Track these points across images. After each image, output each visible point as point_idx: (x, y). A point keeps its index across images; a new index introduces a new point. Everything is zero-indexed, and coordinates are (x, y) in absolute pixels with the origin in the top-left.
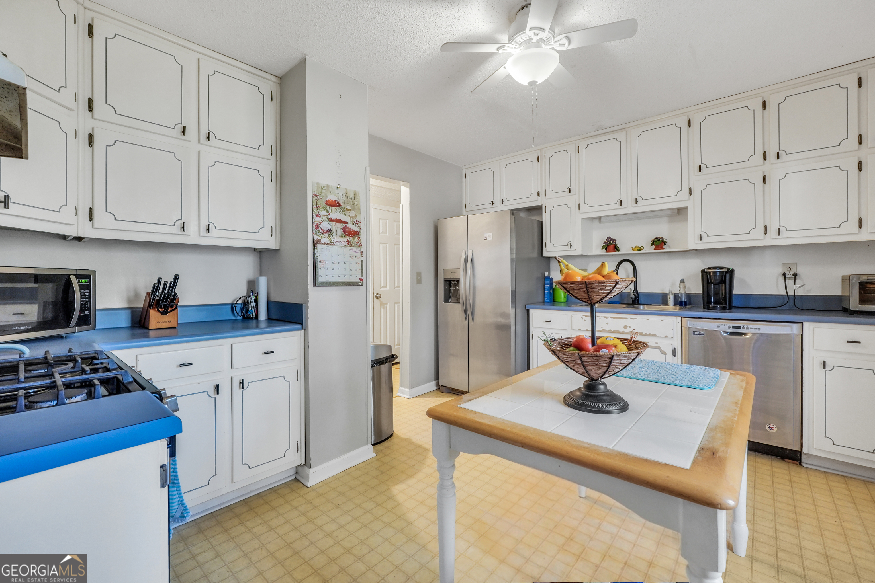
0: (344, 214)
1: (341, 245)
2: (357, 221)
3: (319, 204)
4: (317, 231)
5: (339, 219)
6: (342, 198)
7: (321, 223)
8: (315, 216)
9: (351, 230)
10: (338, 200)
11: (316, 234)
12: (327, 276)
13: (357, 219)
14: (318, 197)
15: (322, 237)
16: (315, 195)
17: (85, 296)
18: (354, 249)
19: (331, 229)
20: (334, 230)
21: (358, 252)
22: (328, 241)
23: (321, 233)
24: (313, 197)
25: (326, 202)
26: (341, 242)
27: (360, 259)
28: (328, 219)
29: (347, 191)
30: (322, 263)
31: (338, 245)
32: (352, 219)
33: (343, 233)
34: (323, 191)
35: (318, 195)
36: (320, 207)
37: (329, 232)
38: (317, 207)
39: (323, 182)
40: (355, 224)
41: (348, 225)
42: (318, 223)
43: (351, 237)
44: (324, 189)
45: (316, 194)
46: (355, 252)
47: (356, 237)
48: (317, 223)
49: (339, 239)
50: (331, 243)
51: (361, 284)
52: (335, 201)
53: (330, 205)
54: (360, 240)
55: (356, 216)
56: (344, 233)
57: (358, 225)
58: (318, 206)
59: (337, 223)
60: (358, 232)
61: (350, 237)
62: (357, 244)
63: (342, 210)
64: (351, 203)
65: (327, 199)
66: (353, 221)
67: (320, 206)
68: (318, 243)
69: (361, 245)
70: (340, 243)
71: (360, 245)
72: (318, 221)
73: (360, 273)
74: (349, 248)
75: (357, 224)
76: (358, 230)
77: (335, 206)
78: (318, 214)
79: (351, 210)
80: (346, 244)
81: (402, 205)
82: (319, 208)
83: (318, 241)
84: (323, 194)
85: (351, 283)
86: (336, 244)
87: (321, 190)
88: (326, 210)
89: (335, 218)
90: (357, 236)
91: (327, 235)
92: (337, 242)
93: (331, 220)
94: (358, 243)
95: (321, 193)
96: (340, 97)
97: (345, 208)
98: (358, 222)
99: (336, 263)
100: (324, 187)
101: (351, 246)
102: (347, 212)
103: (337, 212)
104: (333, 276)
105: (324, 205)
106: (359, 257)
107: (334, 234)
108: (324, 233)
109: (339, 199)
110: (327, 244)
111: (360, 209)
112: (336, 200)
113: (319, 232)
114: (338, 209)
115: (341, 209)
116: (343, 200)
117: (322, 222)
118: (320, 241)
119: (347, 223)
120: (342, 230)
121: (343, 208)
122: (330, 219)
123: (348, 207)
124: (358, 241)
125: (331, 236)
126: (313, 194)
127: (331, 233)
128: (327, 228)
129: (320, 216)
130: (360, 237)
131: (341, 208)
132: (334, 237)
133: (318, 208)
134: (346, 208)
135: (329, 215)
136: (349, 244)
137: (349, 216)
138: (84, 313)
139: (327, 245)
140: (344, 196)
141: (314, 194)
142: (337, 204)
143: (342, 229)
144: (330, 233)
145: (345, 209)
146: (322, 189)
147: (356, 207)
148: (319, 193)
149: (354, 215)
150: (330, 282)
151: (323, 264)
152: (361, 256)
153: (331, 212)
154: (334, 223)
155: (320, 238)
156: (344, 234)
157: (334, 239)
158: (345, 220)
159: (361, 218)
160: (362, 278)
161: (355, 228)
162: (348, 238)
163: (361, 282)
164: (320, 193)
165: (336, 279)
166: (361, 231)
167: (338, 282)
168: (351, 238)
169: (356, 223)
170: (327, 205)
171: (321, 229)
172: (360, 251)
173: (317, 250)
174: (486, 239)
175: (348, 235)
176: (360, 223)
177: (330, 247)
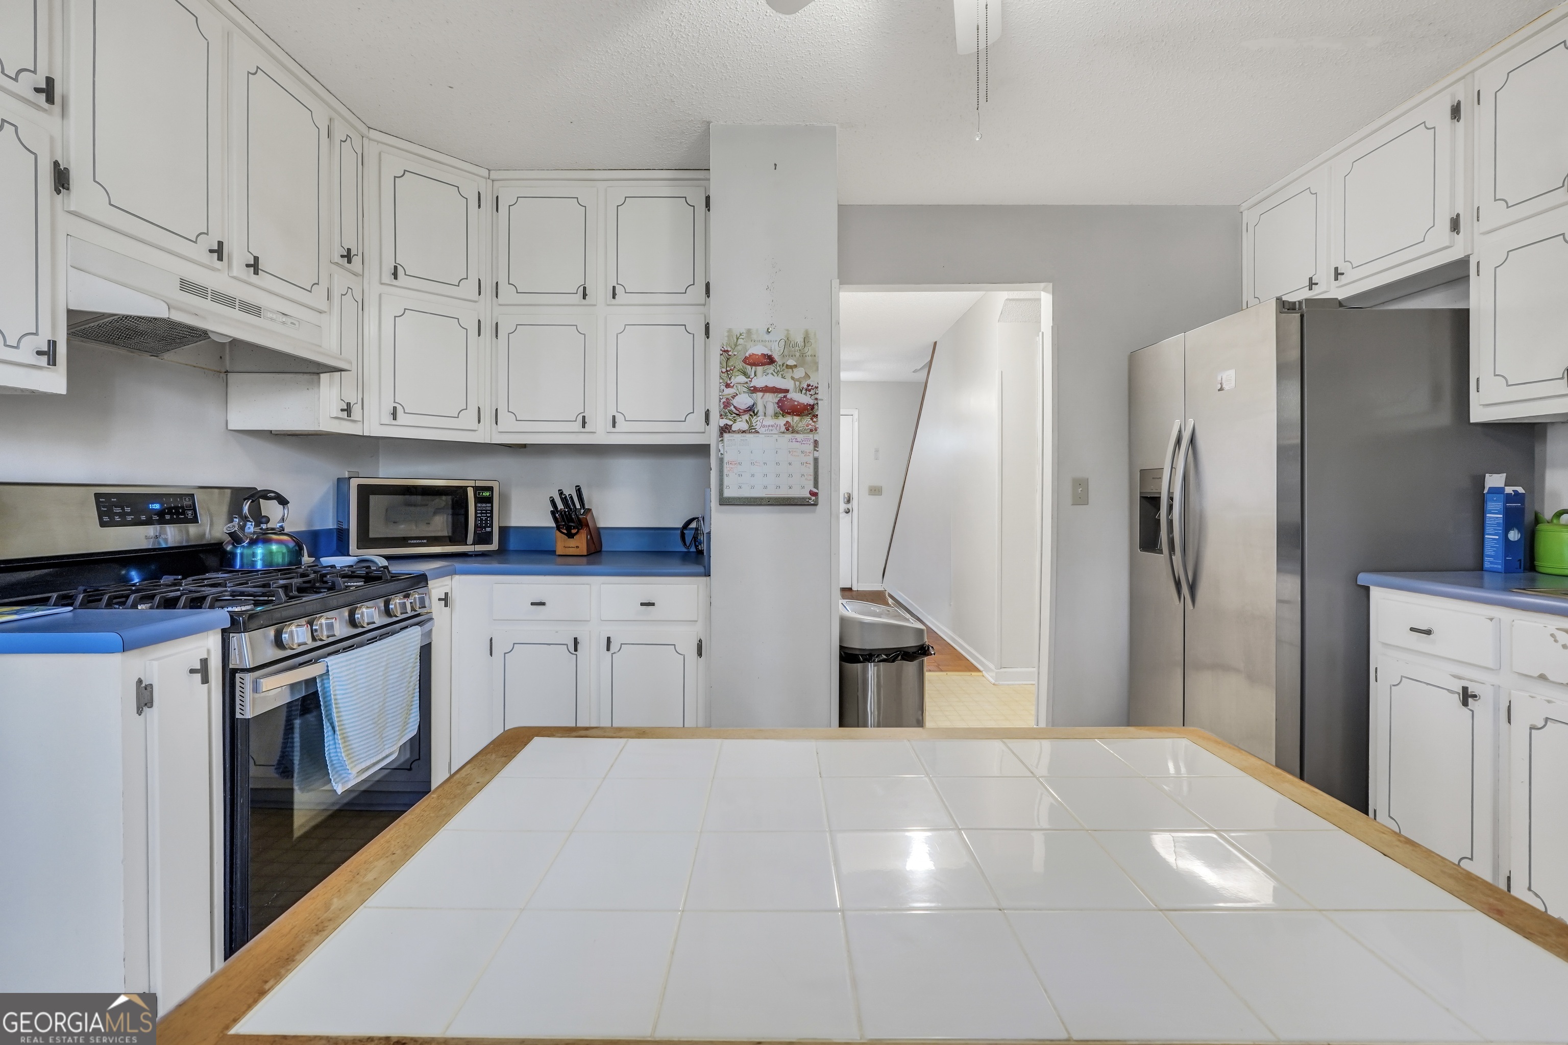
0: (782, 375)
1: (771, 432)
2: (809, 385)
3: (730, 365)
4: (727, 412)
5: (770, 385)
6: (777, 348)
7: (733, 397)
8: (723, 387)
9: (796, 403)
10: (770, 353)
11: (725, 416)
12: (740, 487)
13: (809, 382)
14: (730, 353)
15: (735, 420)
16: (724, 351)
17: (486, 511)
18: (799, 437)
19: (754, 405)
20: (760, 408)
21: (808, 442)
22: (745, 426)
23: (735, 413)
24: (721, 355)
25: (746, 361)
26: (772, 426)
27: (811, 455)
28: (749, 388)
29: (788, 334)
30: (731, 466)
31: (767, 432)
32: (797, 383)
33: (778, 409)
34: (740, 341)
35: (729, 349)
36: (733, 371)
37: (750, 410)
38: (727, 371)
39: (739, 327)
40: (804, 391)
41: (789, 396)
42: (729, 397)
43: (797, 415)
44: (741, 338)
45: (726, 349)
46: (801, 442)
47: (807, 415)
48: (727, 397)
49: (769, 421)
50: (752, 430)
51: (812, 503)
52: (764, 355)
53: (753, 364)
54: (815, 420)
55: (807, 376)
56: (782, 410)
57: (812, 392)
58: (728, 369)
59: (767, 394)
60: (810, 405)
61: (795, 415)
62: (807, 428)
63: (778, 368)
64: (798, 354)
65: (747, 355)
66: (800, 386)
67: (733, 368)
68: (726, 432)
69: (816, 430)
70: (771, 428)
71: (814, 430)
72: (729, 394)
73: (812, 483)
74: (789, 436)
75: (810, 391)
76: (811, 402)
77: (763, 364)
78: (729, 382)
79: (795, 366)
80: (783, 429)
81: (1043, 333)
82: (731, 372)
83: (726, 428)
84: (739, 348)
85: (791, 500)
86: (762, 430)
87: (735, 341)
88: (745, 374)
89: (763, 385)
90: (810, 414)
91: (746, 417)
92: (764, 426)
93: (755, 390)
94: (810, 426)
95: (736, 345)
96: (775, 169)
97: (783, 365)
98: (812, 386)
99: (758, 464)
100: (741, 335)
101: (792, 433)
102: (787, 372)
103: (768, 374)
104: (753, 487)
105: (740, 365)
106: (810, 453)
107: (761, 413)
108: (742, 414)
109: (771, 350)
110: (744, 432)
111: (816, 364)
112: (766, 353)
113: (731, 412)
114: (771, 368)
115: (776, 369)
116: (779, 351)
117: (737, 395)
118: (731, 428)
119: (787, 391)
120: (776, 405)
121: (779, 366)
122: (752, 388)
123: (791, 362)
124: (811, 422)
125: (755, 417)
126: (721, 350)
127: (754, 412)
128: (746, 404)
129: (732, 385)
130: (816, 414)
131: (776, 366)
132: (759, 419)
133: (729, 373)
134: (785, 365)
135: (751, 381)
136: (788, 430)
137: (793, 378)
138: (485, 530)
139: (744, 434)
140: (782, 343)
141: (723, 349)
142: (770, 360)
143: (777, 403)
144: (752, 413)
145: (784, 367)
146: (737, 339)
147: (809, 359)
148: (731, 347)
149: (804, 374)
150: (747, 498)
151: (733, 466)
152: (815, 450)
153: (755, 375)
154: (760, 394)
155: (730, 423)
156: (781, 413)
157: (758, 423)
158: (783, 387)
159: (818, 378)
160: (815, 490)
161: (804, 399)
162: (789, 418)
163: (813, 498)
164: (733, 347)
165: (758, 493)
166: (818, 404)
167: (762, 499)
168: (796, 418)
169: (806, 390)
170: (748, 364)
171: (735, 407)
172: (812, 441)
173: (722, 443)
174: (1221, 387)
175: (789, 413)
176: (817, 388)
177: (748, 436)
